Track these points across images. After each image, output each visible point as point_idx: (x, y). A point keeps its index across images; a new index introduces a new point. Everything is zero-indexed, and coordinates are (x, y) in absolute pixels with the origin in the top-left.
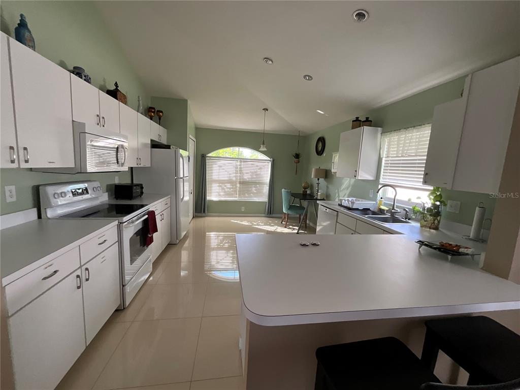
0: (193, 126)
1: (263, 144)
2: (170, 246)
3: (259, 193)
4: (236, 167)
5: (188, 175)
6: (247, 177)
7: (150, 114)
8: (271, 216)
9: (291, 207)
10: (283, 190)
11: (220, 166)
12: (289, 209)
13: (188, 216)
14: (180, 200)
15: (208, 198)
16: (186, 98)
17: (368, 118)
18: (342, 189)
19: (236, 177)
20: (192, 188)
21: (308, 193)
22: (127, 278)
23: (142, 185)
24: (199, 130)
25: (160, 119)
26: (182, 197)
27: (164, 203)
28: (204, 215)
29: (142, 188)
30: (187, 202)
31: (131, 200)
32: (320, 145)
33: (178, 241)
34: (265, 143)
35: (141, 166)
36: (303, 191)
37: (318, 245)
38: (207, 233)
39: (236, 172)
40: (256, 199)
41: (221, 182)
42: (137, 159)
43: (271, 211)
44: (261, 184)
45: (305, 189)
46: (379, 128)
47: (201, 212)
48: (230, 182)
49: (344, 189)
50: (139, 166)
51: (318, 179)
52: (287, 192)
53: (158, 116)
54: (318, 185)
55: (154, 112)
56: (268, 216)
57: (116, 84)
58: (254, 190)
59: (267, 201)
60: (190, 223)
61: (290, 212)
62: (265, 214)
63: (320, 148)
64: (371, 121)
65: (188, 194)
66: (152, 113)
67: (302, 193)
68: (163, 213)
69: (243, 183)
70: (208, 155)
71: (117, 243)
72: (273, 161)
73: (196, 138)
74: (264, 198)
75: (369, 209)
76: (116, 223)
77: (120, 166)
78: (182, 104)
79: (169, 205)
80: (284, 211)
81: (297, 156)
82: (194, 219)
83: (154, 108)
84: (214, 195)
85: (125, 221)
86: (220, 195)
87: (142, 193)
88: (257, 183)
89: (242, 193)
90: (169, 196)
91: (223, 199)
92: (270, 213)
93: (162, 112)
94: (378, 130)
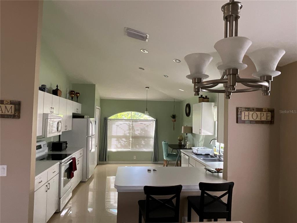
0: (99, 99)
1: (147, 110)
2: (82, 182)
3: (147, 145)
4: (129, 126)
5: (95, 134)
6: (137, 133)
7: (72, 95)
8: (156, 162)
9: (168, 155)
10: (163, 142)
11: (117, 126)
12: (167, 157)
13: (94, 164)
14: (89, 152)
15: (108, 150)
16: (95, 84)
17: (207, 96)
18: (200, 140)
19: (129, 133)
20: (97, 142)
21: (182, 144)
22: (62, 194)
23: (67, 142)
24: (103, 101)
25: (77, 98)
26: (90, 149)
27: (79, 153)
28: (105, 162)
29: (67, 144)
30: (93, 153)
31: (61, 151)
32: (188, 109)
33: (87, 180)
34: (148, 110)
35: (67, 130)
36: (179, 143)
37: (156, 170)
38: (107, 177)
39: (130, 129)
40: (145, 150)
41: (118, 138)
42: (65, 126)
43: (156, 158)
44: (148, 138)
45: (180, 141)
46: (213, 103)
47: (103, 161)
48: (125, 137)
49: (201, 141)
50: (66, 130)
51: (187, 134)
52: (165, 143)
53: (76, 96)
54: (187, 138)
55: (74, 94)
56: (154, 162)
57: (57, 86)
58: (143, 142)
59: (153, 151)
60: (95, 168)
61: (168, 159)
62: (151, 161)
63: (188, 111)
64: (209, 98)
65: (94, 146)
66: (73, 95)
67: (178, 144)
68: (78, 159)
69: (135, 137)
70: (109, 118)
71: (58, 174)
72: (157, 120)
73: (100, 107)
74: (151, 149)
75: (209, 154)
76: (59, 163)
77: (58, 132)
78: (92, 87)
79: (82, 154)
80: (164, 159)
81: (174, 117)
82: (98, 166)
83: (74, 91)
84: (113, 147)
85: (63, 162)
86: (117, 147)
87: (67, 147)
88: (145, 137)
89: (134, 145)
90: (83, 149)
91: (119, 150)
92: (156, 161)
93: (79, 93)
94: (211, 104)
